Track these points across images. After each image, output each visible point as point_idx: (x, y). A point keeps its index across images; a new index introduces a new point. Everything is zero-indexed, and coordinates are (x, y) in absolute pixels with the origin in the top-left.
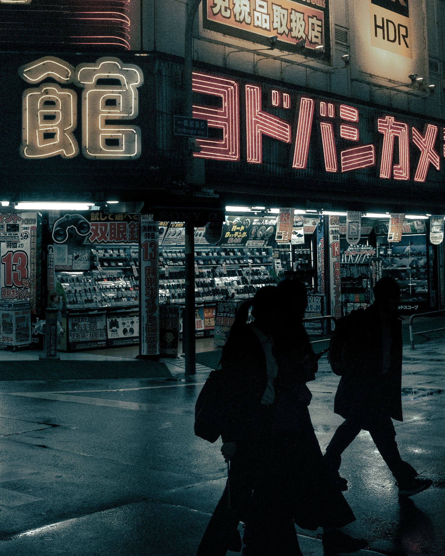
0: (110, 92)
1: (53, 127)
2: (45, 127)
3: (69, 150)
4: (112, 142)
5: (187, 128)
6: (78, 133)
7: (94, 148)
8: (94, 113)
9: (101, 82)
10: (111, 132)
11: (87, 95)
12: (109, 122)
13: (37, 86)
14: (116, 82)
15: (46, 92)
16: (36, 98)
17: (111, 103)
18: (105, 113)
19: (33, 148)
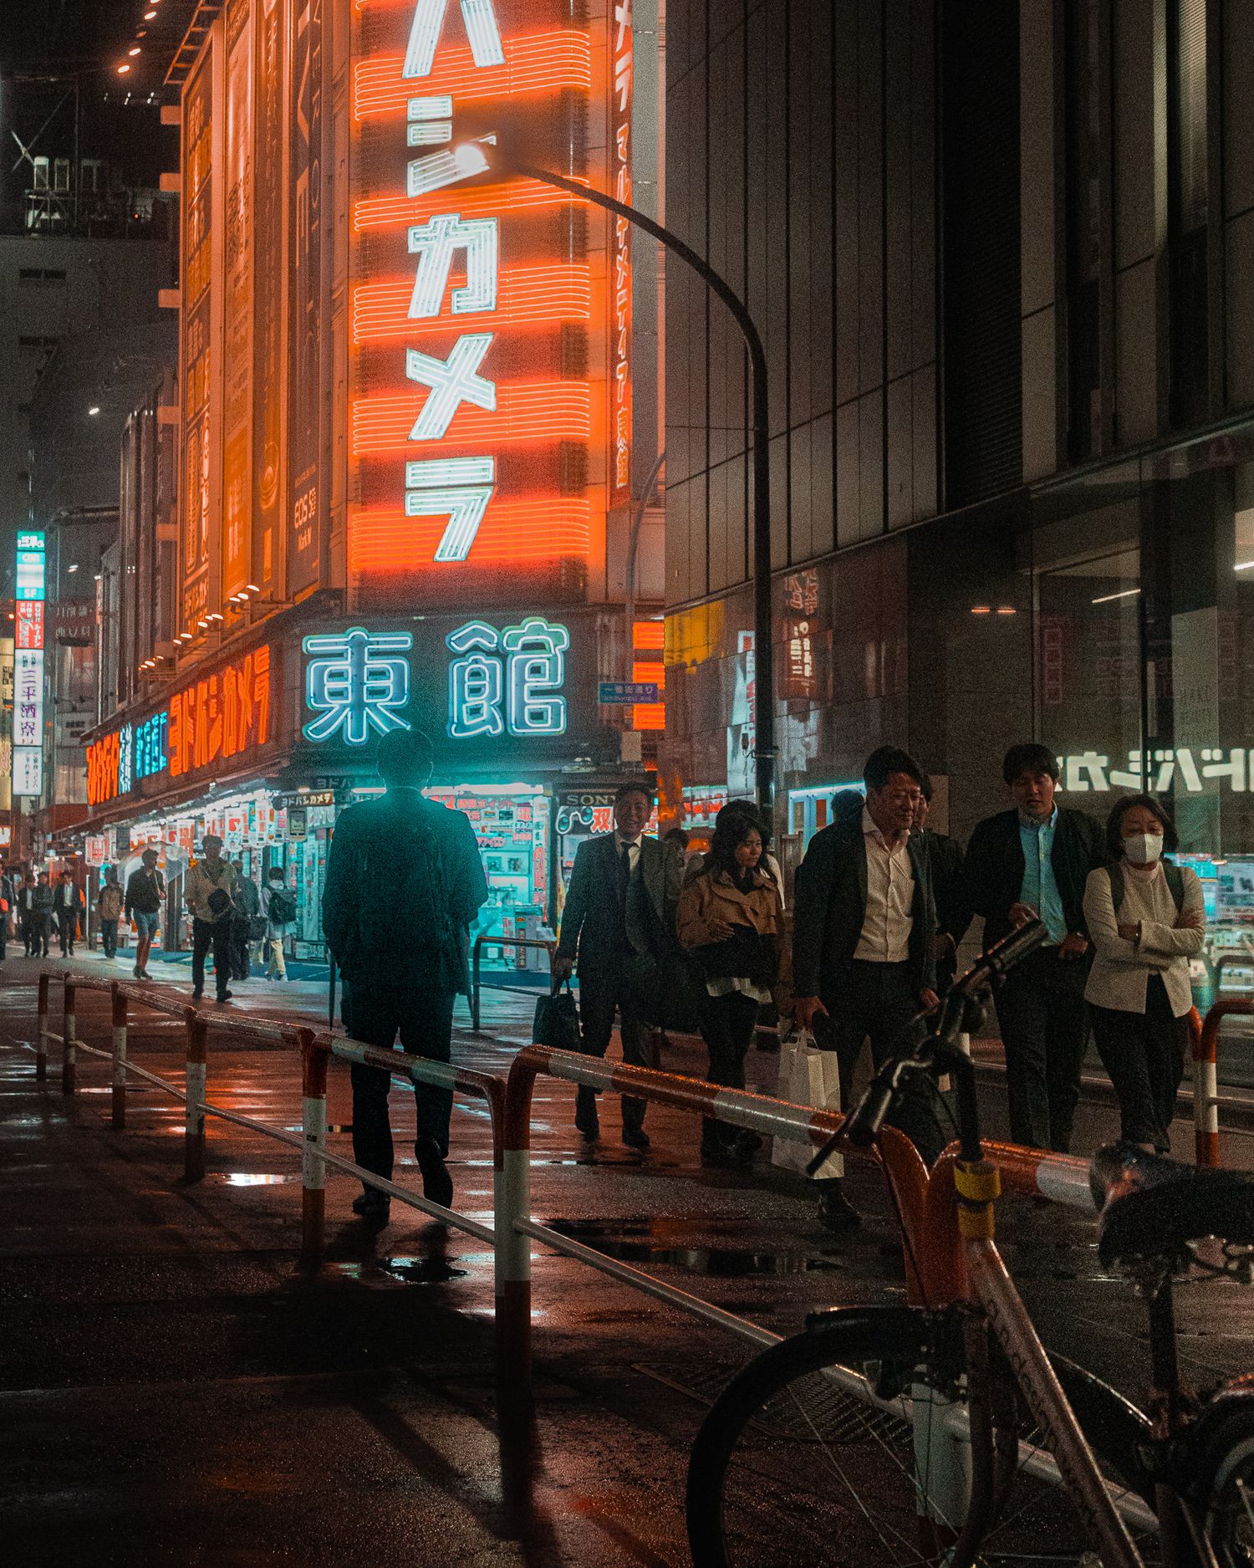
0: (536, 658)
1: (481, 700)
2: (472, 701)
3: (495, 727)
4: (537, 716)
5: (620, 695)
6: (503, 707)
7: (521, 723)
8: (522, 682)
9: (527, 647)
10: (536, 704)
11: (513, 662)
12: (535, 693)
13: (463, 655)
14: (540, 646)
15: (476, 661)
16: (463, 668)
17: (536, 670)
18: (532, 682)
19: (462, 727)
